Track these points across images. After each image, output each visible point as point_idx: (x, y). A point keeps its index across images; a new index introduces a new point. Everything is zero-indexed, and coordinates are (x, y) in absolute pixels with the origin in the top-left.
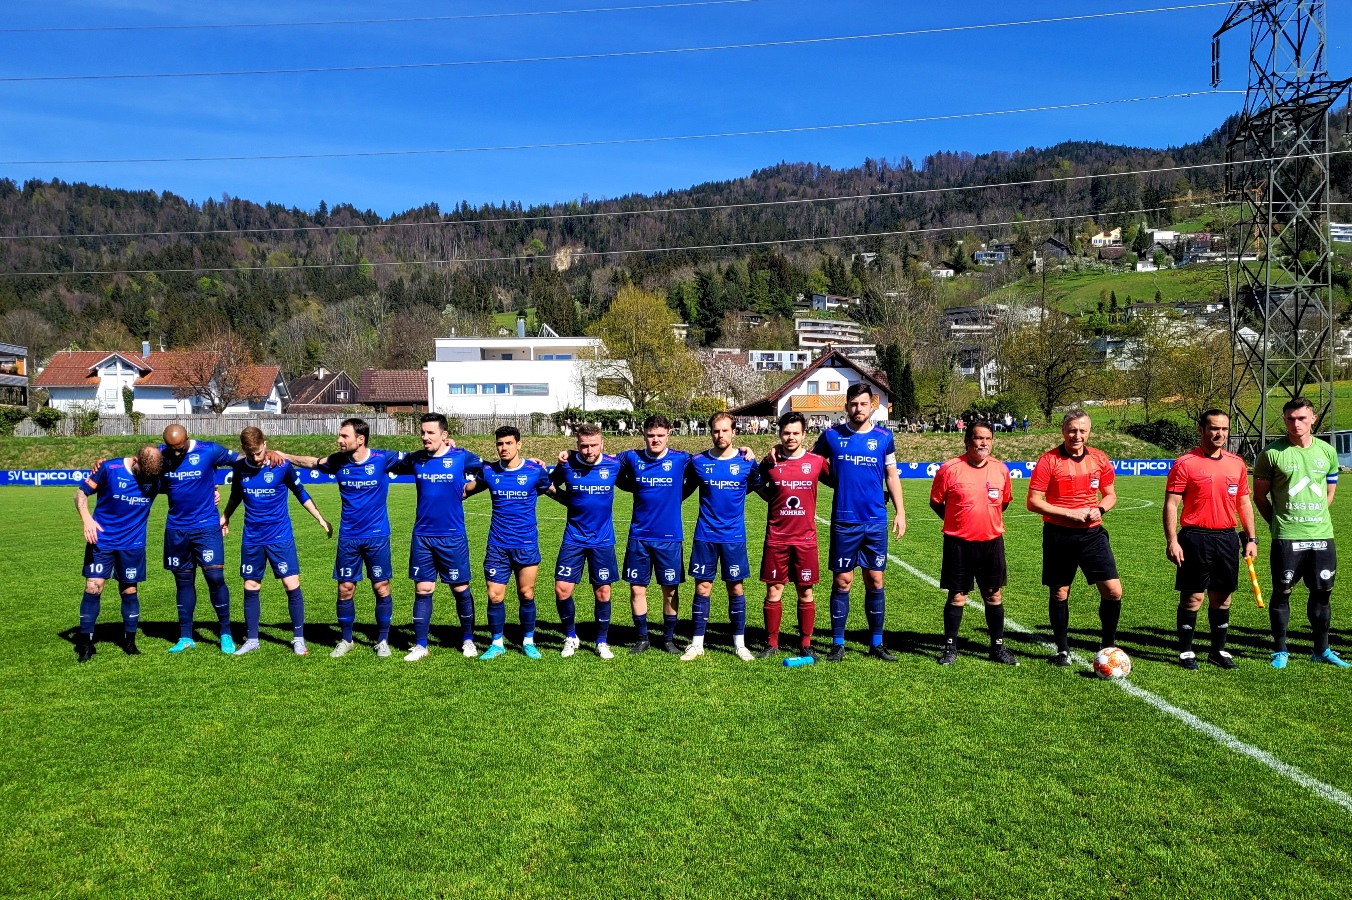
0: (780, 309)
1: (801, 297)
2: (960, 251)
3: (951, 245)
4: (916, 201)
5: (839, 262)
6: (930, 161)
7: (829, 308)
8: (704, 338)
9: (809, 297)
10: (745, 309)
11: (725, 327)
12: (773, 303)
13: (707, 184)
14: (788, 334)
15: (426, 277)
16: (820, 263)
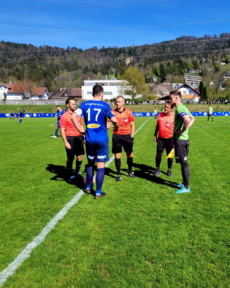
0: (181, 73)
1: (186, 70)
2: (227, 58)
3: (225, 56)
4: (217, 45)
5: (196, 61)
6: (221, 35)
7: (193, 73)
8: (161, 80)
9: (188, 70)
10: (172, 73)
11: (167, 77)
12: (179, 71)
13: (165, 41)
14: (183, 79)
15: (94, 65)
16: (191, 61)
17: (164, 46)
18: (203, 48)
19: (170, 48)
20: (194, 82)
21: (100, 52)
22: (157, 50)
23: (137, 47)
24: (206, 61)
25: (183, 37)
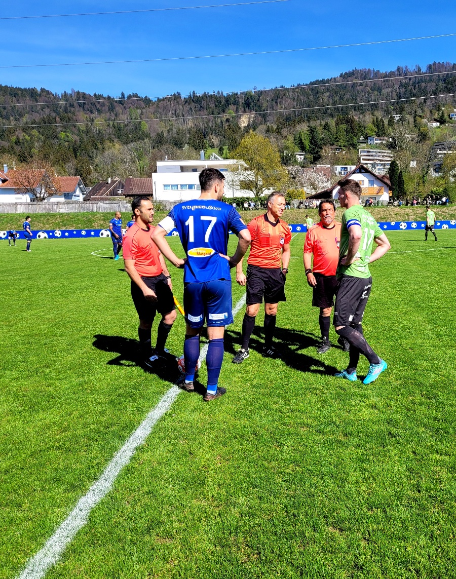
0: (351, 144)
1: (362, 138)
2: (443, 113)
3: (438, 110)
4: (423, 88)
5: (382, 119)
6: (430, 67)
7: (376, 144)
8: (313, 160)
9: (366, 138)
10: (333, 145)
11: (323, 153)
12: (348, 141)
13: (317, 80)
14: (355, 157)
15: (175, 130)
16: (372, 120)
17: (315, 89)
18: (395, 95)
19: (328, 94)
20: (378, 162)
21: (187, 104)
22: (302, 97)
23: (261, 92)
24: (401, 120)
25: (353, 72)
